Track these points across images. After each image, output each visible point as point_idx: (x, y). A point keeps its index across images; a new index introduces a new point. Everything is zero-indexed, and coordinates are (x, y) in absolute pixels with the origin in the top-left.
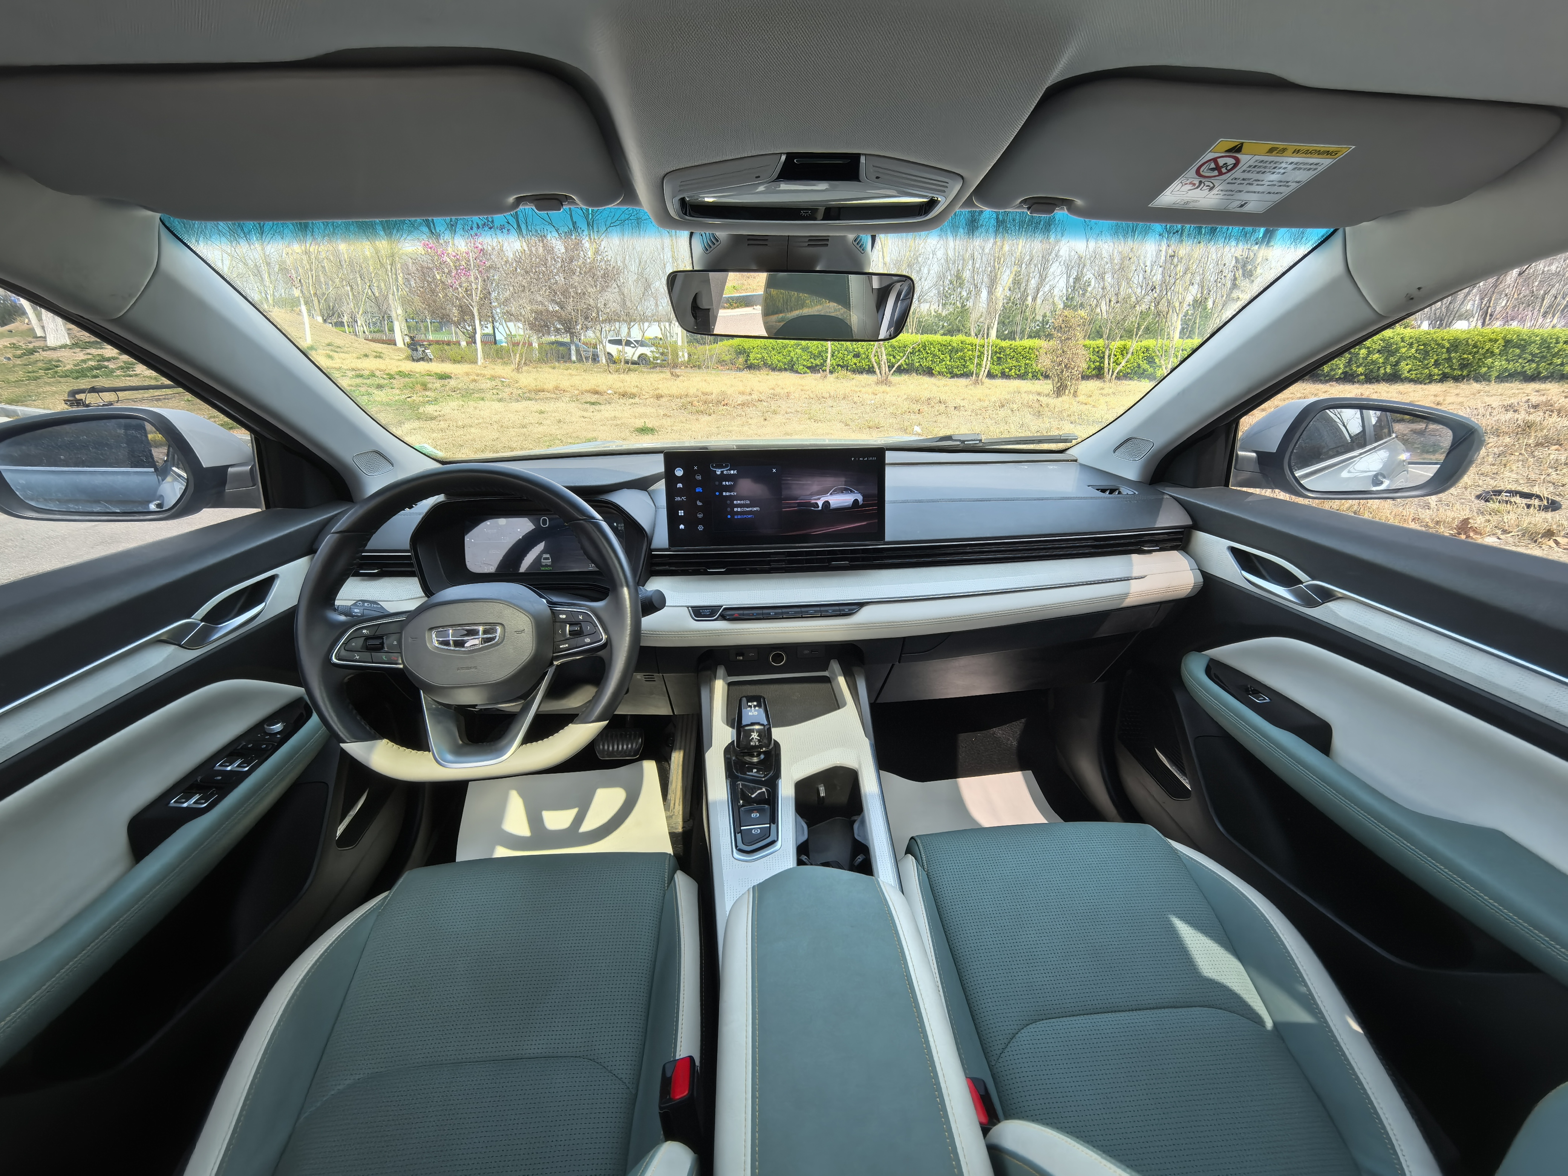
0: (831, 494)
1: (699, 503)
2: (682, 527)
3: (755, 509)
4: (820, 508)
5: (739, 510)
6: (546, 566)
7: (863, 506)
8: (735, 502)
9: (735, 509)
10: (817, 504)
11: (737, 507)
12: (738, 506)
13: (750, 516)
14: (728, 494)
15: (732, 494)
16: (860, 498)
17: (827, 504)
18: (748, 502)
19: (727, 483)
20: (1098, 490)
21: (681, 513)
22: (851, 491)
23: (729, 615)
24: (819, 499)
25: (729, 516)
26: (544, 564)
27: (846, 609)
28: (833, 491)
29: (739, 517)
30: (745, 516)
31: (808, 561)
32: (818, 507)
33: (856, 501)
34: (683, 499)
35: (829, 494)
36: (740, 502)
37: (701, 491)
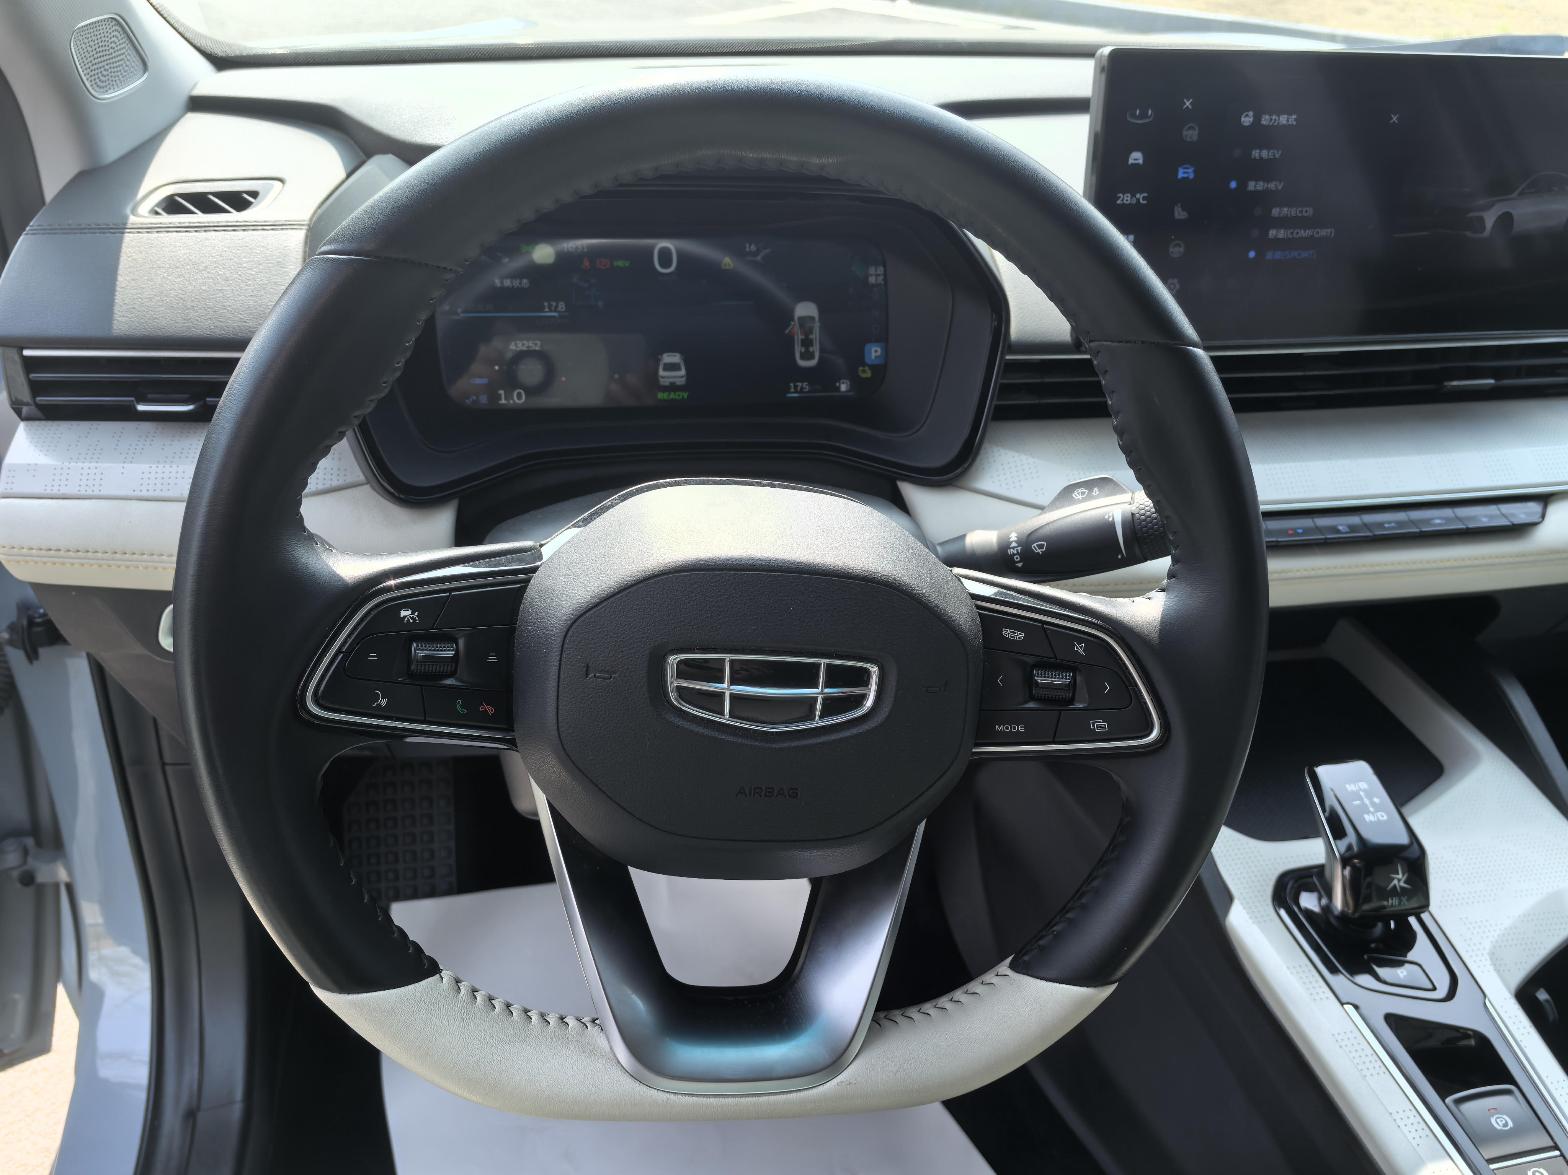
0: (1521, 194)
1: (1179, 214)
3: (1324, 232)
4: (1487, 233)
5: (1282, 234)
6: (672, 388)
8: (1275, 212)
9: (1272, 233)
10: (1481, 220)
11: (1279, 227)
12: (1281, 223)
13: (1305, 254)
14: (1260, 186)
15: (1272, 186)
17: (1506, 219)
18: (1309, 211)
19: (1264, 154)
24: (1489, 207)
25: (1252, 254)
26: (665, 382)
28: (1529, 186)
29: (1278, 255)
30: (1294, 254)
32: (1483, 228)
34: (1138, 200)
35: (1515, 194)
36: (1288, 211)
37: (1191, 176)
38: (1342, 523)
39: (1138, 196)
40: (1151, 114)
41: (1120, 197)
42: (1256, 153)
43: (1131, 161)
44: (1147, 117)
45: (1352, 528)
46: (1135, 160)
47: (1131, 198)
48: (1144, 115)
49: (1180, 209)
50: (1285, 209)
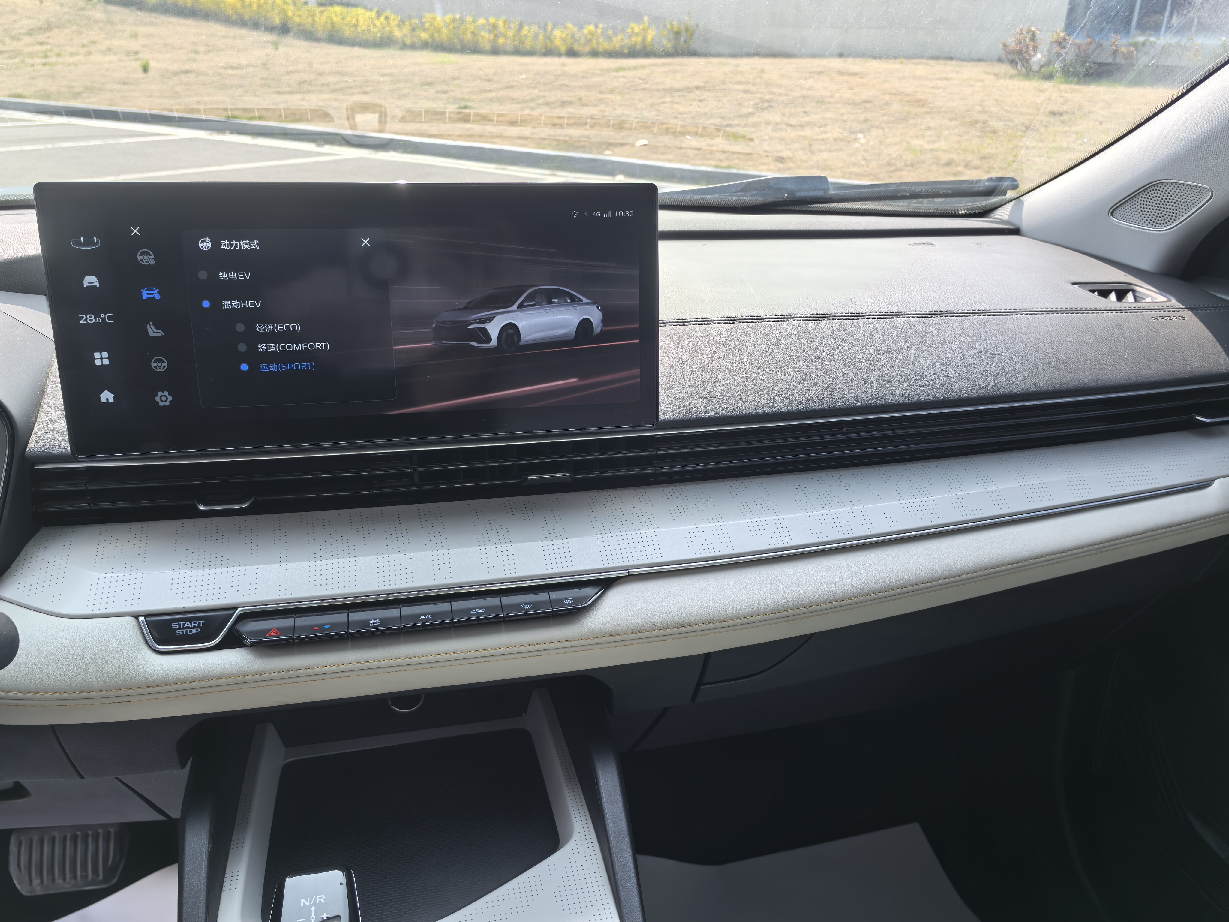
0: (521, 306)
1: (153, 331)
2: (107, 396)
3: (317, 346)
4: (494, 343)
5: (272, 348)
7: (604, 336)
8: (259, 328)
9: (261, 347)
10: (485, 331)
11: (267, 342)
12: (268, 338)
13: (303, 366)
14: (236, 305)
15: (249, 304)
16: (595, 315)
17: (510, 331)
18: (298, 327)
19: (233, 275)
20: (1093, 291)
21: (101, 359)
22: (573, 299)
23: (253, 634)
24: (490, 319)
25: (244, 367)
27: (567, 597)
28: (527, 299)
29: (274, 367)
30: (291, 366)
31: (469, 475)
32: (489, 340)
33: (585, 324)
34: (103, 319)
35: (515, 307)
36: (273, 327)
37: (158, 297)
38: (374, 617)
39: (102, 316)
40: (97, 241)
41: (83, 317)
42: (223, 275)
43: (85, 285)
44: (93, 243)
45: (383, 622)
46: (89, 283)
47: (95, 318)
48: (89, 242)
49: (153, 327)
50: (270, 326)
